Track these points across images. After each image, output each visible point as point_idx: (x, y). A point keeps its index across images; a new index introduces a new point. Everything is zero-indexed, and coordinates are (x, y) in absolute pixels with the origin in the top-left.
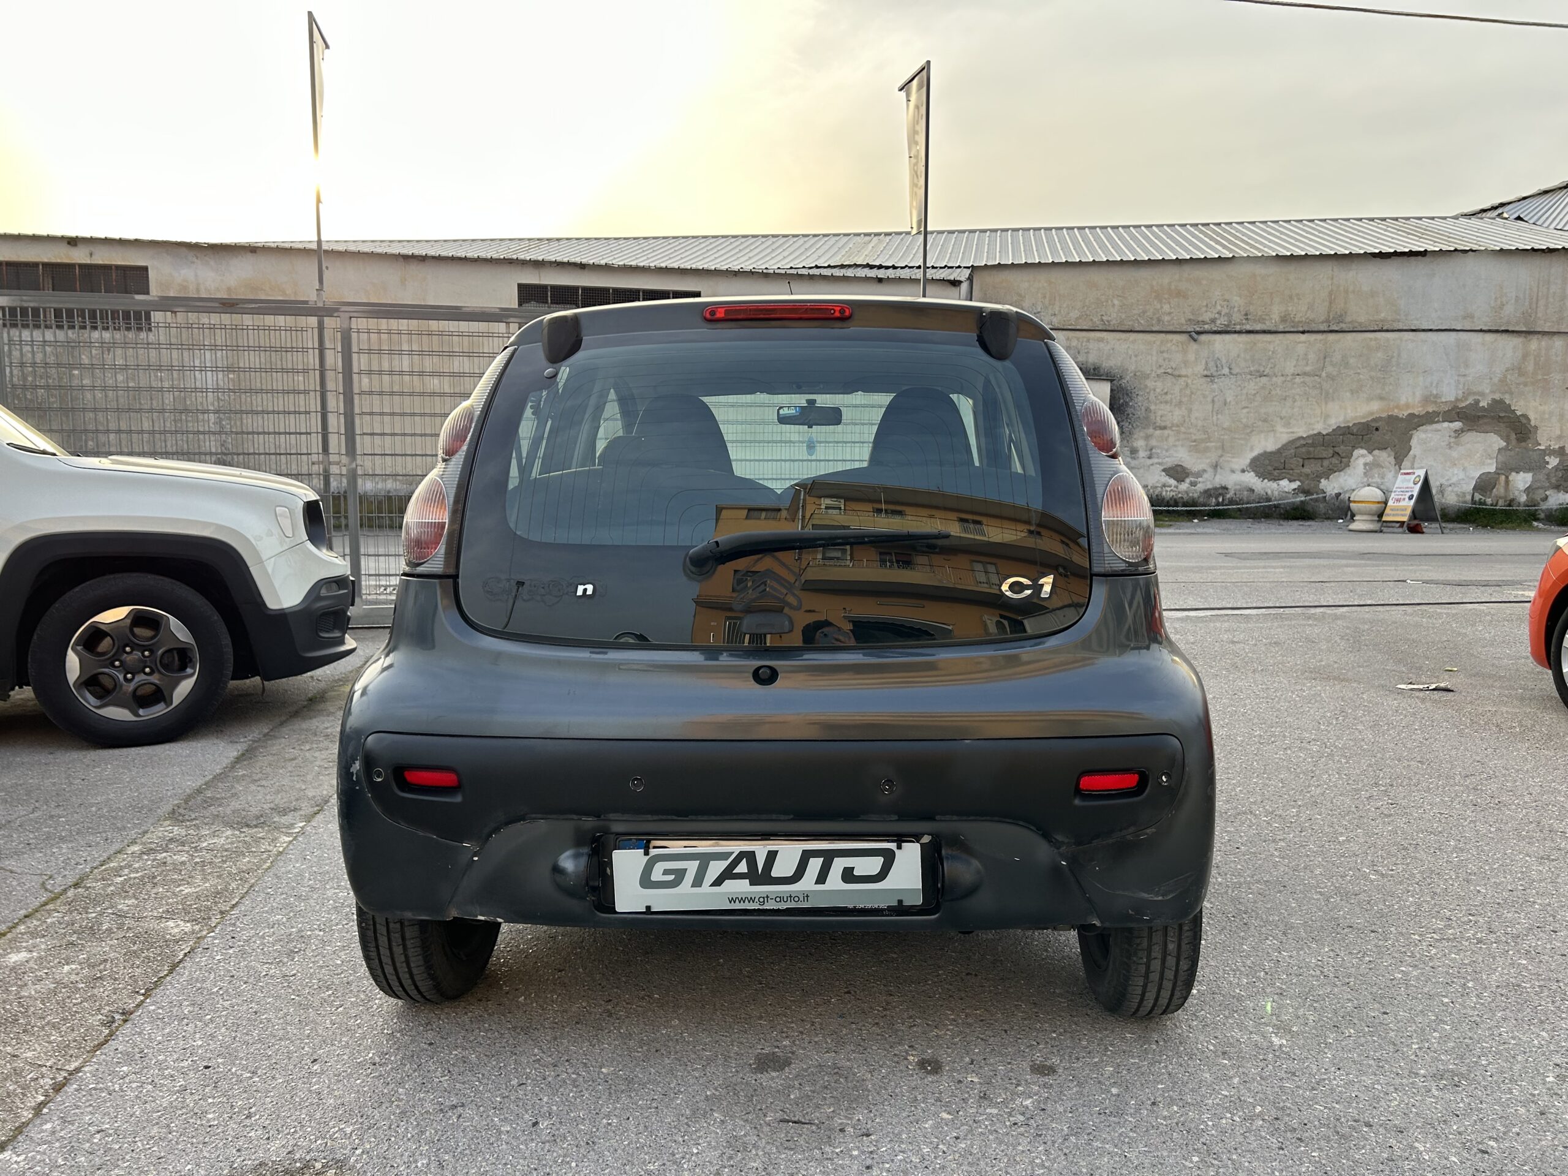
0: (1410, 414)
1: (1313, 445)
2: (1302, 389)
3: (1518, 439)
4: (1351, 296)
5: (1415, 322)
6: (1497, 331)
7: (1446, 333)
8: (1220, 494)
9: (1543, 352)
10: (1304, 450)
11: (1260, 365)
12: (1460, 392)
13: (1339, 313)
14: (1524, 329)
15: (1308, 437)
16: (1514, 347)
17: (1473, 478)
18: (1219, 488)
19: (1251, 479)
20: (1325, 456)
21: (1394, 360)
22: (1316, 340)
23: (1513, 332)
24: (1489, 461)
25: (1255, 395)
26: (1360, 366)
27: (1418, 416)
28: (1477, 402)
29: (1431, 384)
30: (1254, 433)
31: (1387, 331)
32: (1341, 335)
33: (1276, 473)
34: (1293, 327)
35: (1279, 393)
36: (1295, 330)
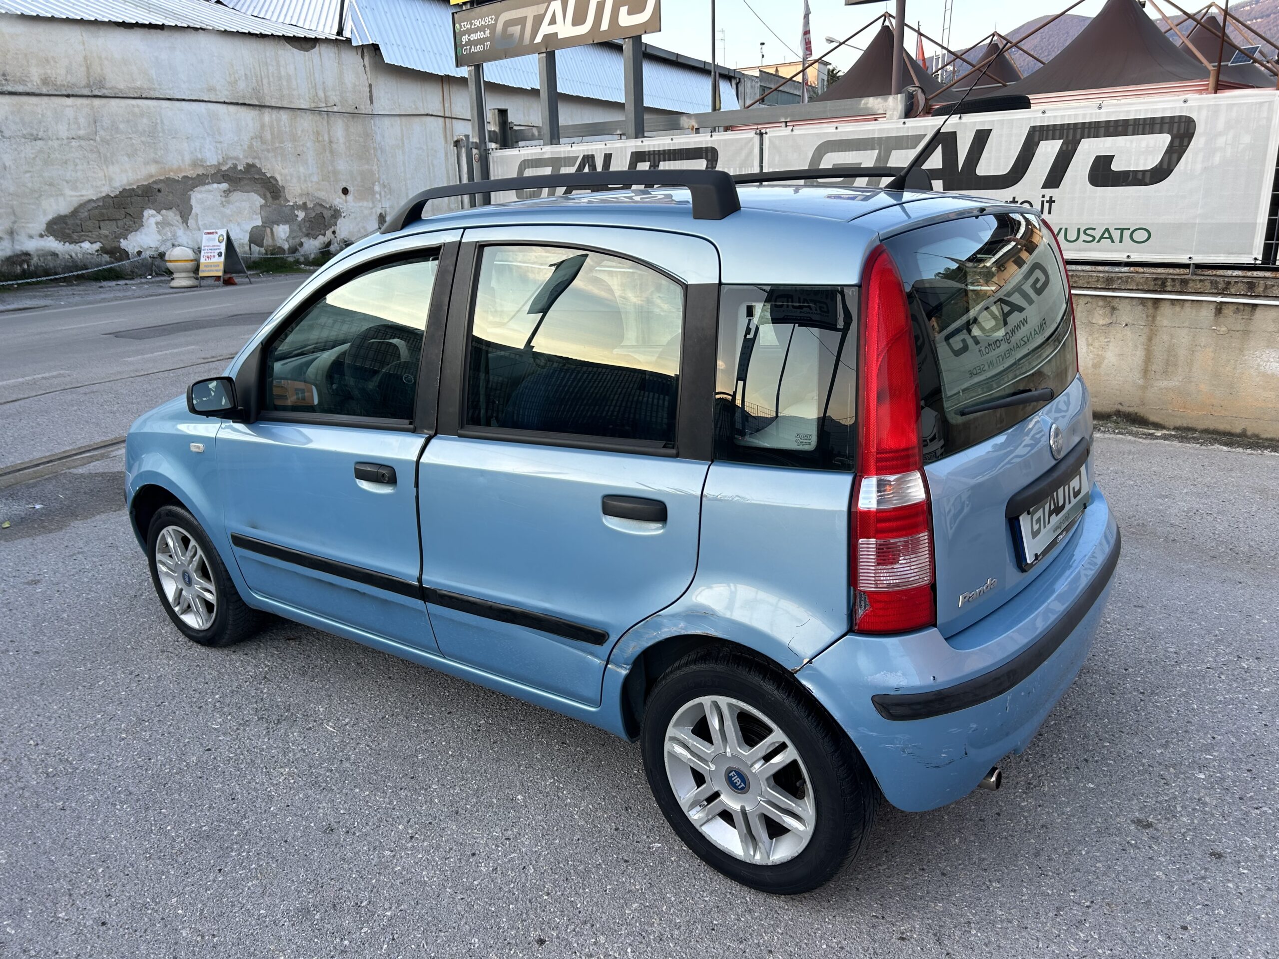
0: (185, 177)
1: (104, 207)
2: (81, 152)
3: (273, 198)
4: (106, 62)
5: (168, 91)
6: (237, 104)
7: (197, 103)
8: (24, 261)
9: (275, 123)
10: (96, 212)
11: (32, 128)
12: (220, 157)
13: (98, 79)
14: (257, 103)
15: (97, 199)
16: (253, 119)
17: (246, 231)
18: (21, 255)
19: (52, 244)
20: (118, 217)
21: (159, 126)
22: (82, 104)
23: (249, 105)
24: (255, 216)
25: (34, 159)
26: (130, 131)
27: (192, 179)
28: (235, 166)
29: (196, 150)
30: (43, 197)
31: (146, 98)
32: (104, 101)
33: (75, 236)
34: (56, 90)
35: (59, 156)
36: (59, 93)
